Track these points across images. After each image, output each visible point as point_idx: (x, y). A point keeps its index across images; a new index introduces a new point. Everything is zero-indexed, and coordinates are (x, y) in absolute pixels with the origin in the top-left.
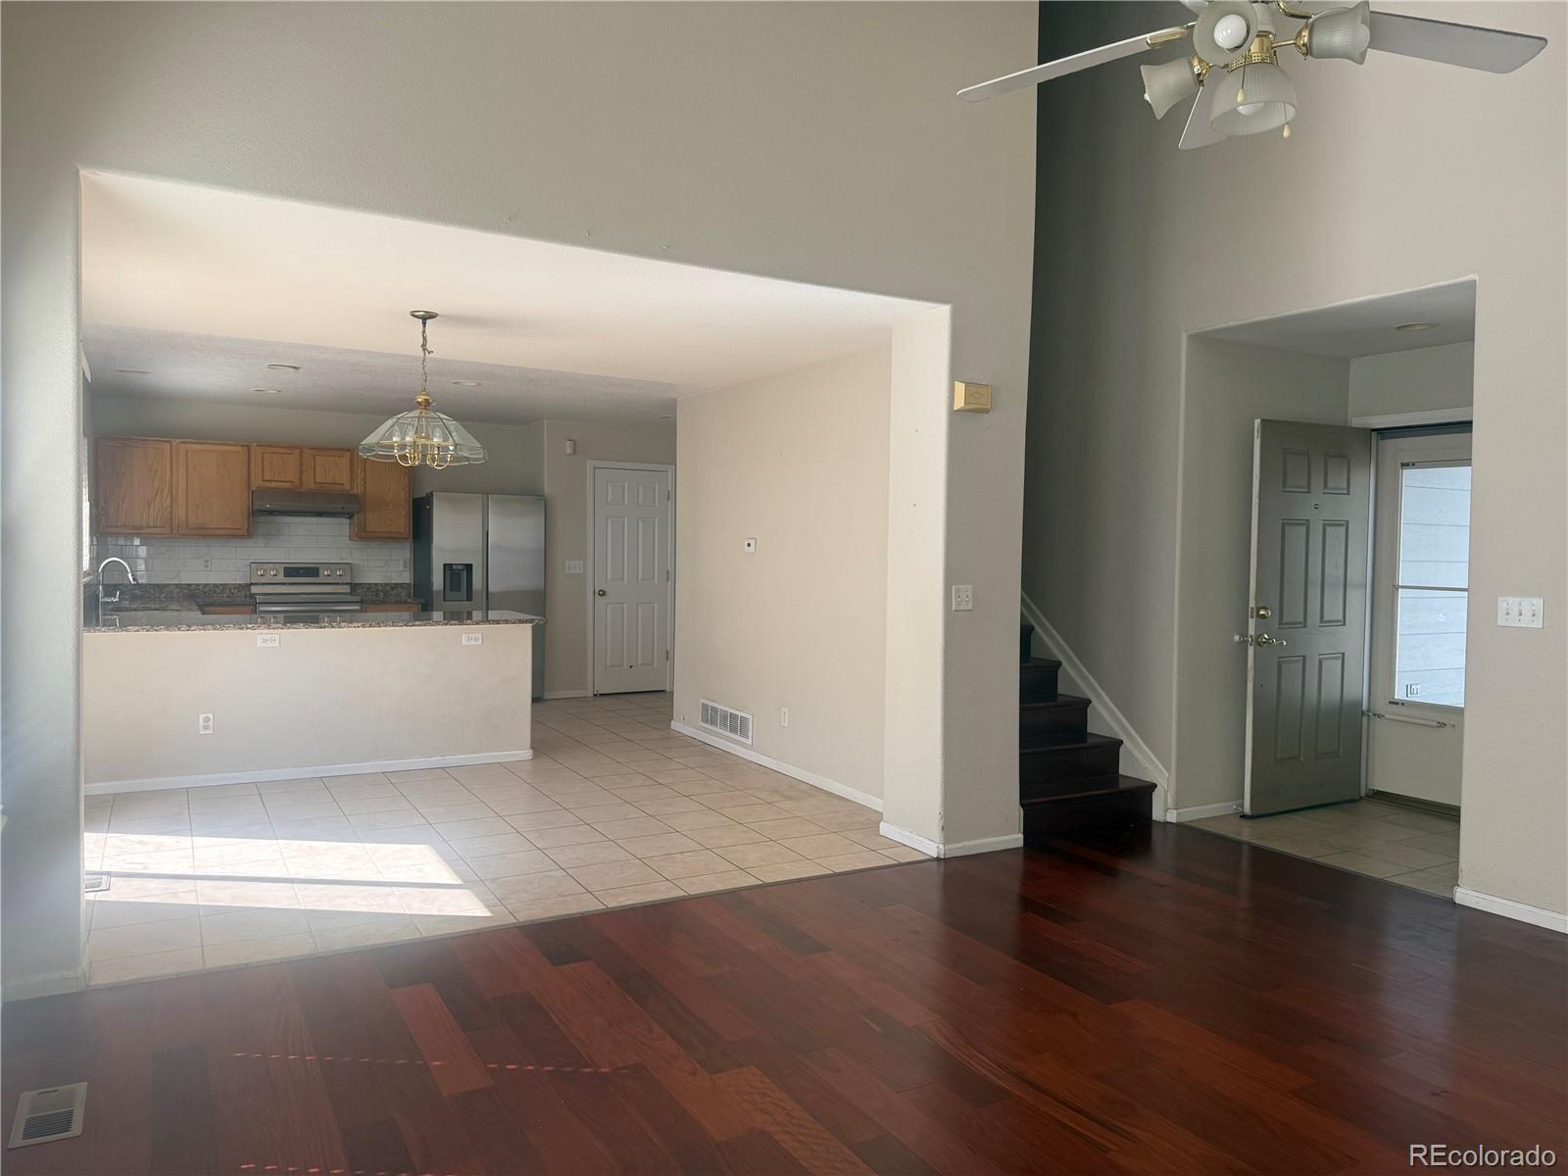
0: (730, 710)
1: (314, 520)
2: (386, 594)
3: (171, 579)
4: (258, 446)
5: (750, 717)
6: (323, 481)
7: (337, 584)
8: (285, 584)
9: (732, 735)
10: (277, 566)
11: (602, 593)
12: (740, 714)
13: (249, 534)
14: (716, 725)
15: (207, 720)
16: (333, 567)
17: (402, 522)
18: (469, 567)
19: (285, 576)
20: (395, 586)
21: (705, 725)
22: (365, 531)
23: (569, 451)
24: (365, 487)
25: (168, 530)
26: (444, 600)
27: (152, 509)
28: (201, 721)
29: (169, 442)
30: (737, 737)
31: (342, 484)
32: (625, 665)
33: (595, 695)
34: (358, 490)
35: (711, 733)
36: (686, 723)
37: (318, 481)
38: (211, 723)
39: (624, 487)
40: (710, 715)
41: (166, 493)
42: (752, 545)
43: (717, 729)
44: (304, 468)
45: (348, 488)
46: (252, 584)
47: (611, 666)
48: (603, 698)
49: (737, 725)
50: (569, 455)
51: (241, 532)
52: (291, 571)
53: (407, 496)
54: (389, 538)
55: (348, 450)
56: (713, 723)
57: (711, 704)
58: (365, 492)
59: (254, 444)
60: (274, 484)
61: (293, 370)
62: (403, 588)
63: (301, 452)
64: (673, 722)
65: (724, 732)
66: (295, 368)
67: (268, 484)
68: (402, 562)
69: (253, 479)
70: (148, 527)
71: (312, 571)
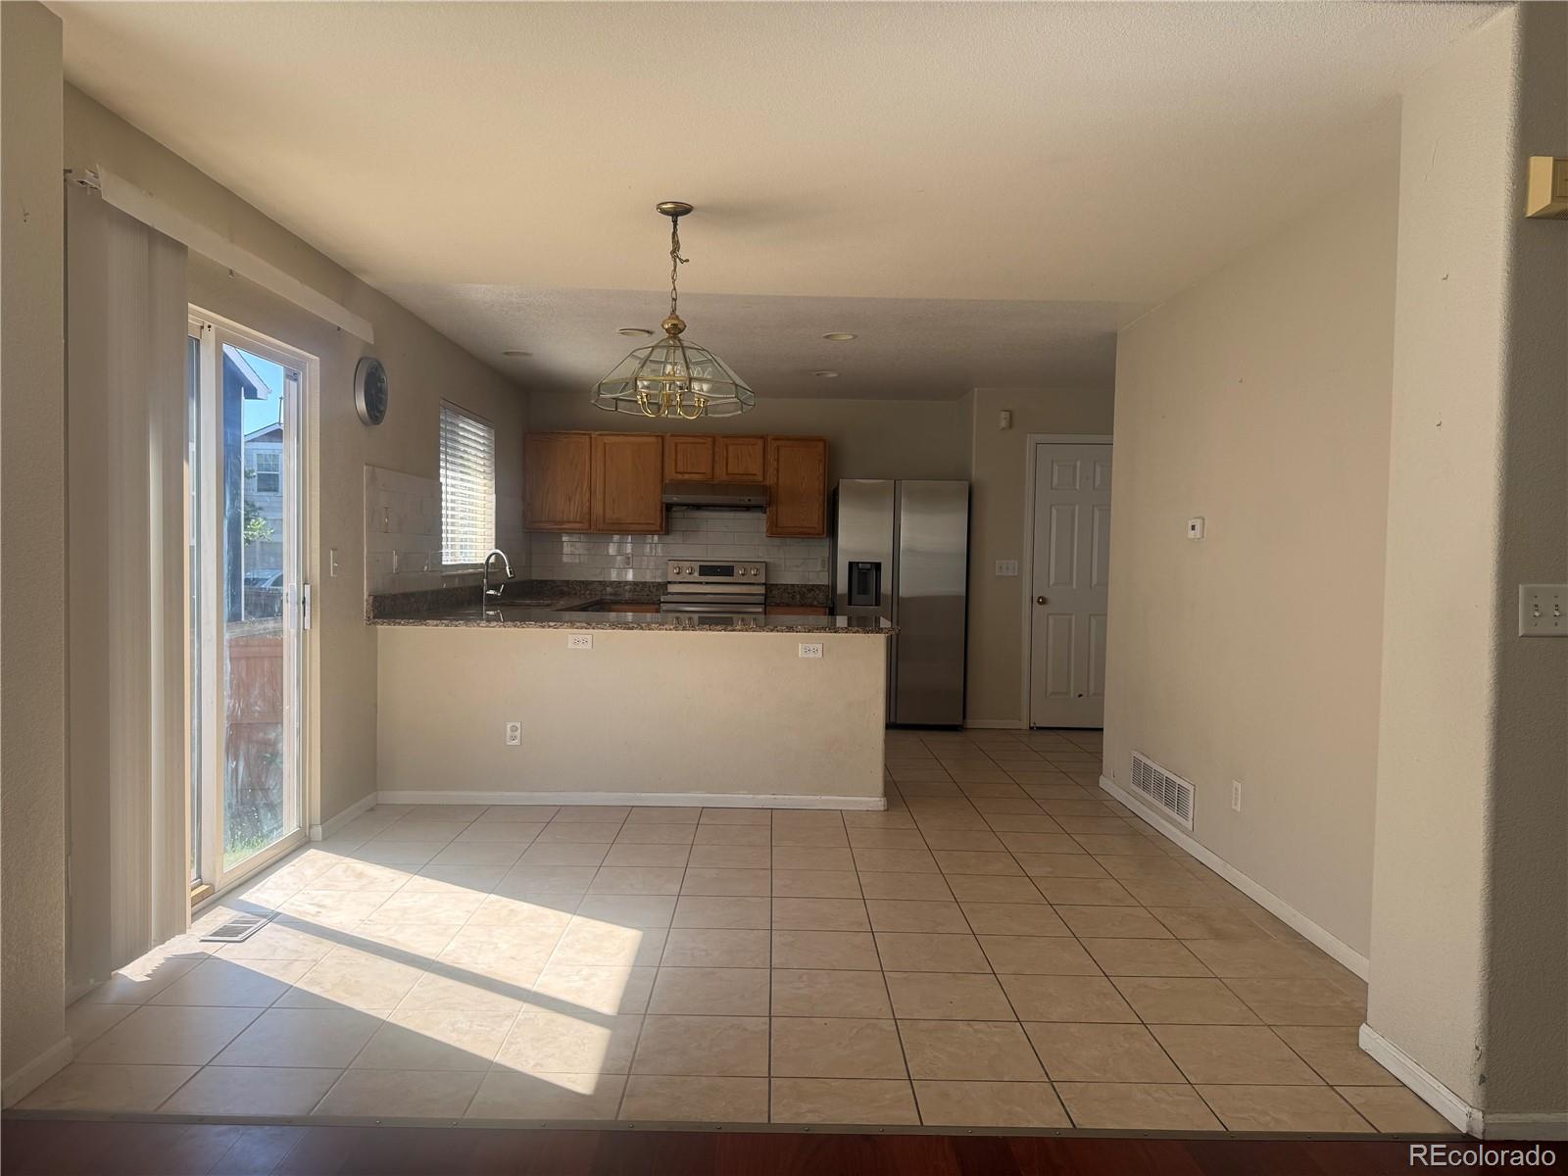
0: (1166, 774)
1: (731, 515)
2: (803, 596)
3: (596, 576)
4: (672, 436)
5: (1191, 788)
6: (736, 472)
7: (753, 584)
8: (701, 583)
9: (1166, 810)
10: (693, 564)
11: (1043, 601)
12: (1179, 781)
13: (666, 529)
14: (1149, 792)
15: (514, 729)
16: (746, 565)
17: (815, 517)
18: (878, 566)
19: (700, 575)
20: (812, 588)
21: (1135, 788)
22: (777, 526)
23: (1003, 424)
24: (778, 479)
25: (586, 526)
26: (850, 604)
27: (572, 503)
28: (509, 729)
29: (590, 435)
30: (1174, 815)
31: (755, 475)
32: (1072, 693)
33: (1031, 728)
34: (770, 481)
35: (1144, 802)
36: (1115, 784)
37: (730, 471)
38: (518, 733)
39: (1075, 467)
40: (1144, 777)
41: (585, 485)
42: (1197, 528)
43: (1149, 797)
44: (717, 458)
45: (761, 479)
46: (669, 582)
47: (1053, 693)
48: (1040, 732)
49: (1172, 796)
50: (1003, 429)
51: (653, 528)
52: (705, 570)
53: (822, 487)
54: (804, 535)
55: (762, 437)
56: (1145, 788)
57: (1145, 760)
58: (777, 484)
59: (669, 434)
60: (686, 476)
61: (647, 335)
62: (820, 590)
63: (714, 443)
64: (1101, 777)
65: (1157, 803)
66: (648, 332)
67: (680, 477)
68: (820, 562)
69: (666, 471)
70: (569, 522)
71: (727, 571)
